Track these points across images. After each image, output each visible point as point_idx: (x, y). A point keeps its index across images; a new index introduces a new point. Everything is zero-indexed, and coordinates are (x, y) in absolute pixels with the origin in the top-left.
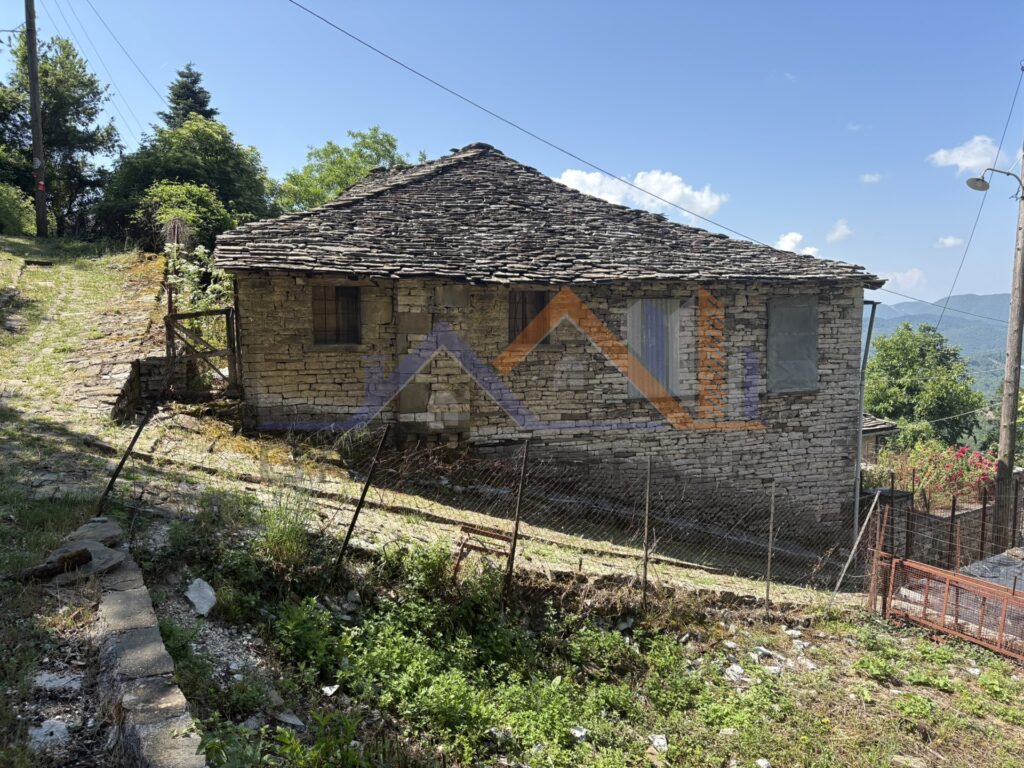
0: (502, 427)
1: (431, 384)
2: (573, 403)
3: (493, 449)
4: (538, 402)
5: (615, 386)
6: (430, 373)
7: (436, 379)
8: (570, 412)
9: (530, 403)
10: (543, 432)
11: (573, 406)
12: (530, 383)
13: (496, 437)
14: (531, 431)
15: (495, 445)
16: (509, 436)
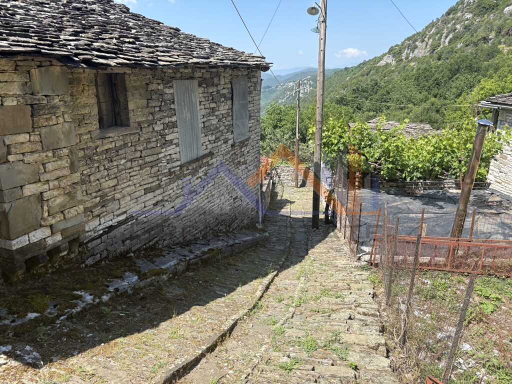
0: (104, 216)
1: (41, 193)
2: (151, 177)
3: (99, 241)
4: (128, 184)
5: (174, 156)
6: (40, 181)
7: (46, 187)
8: (149, 186)
9: (123, 186)
10: (134, 210)
11: (151, 180)
12: (121, 167)
13: (101, 227)
14: (125, 212)
15: (100, 236)
16: (110, 223)
